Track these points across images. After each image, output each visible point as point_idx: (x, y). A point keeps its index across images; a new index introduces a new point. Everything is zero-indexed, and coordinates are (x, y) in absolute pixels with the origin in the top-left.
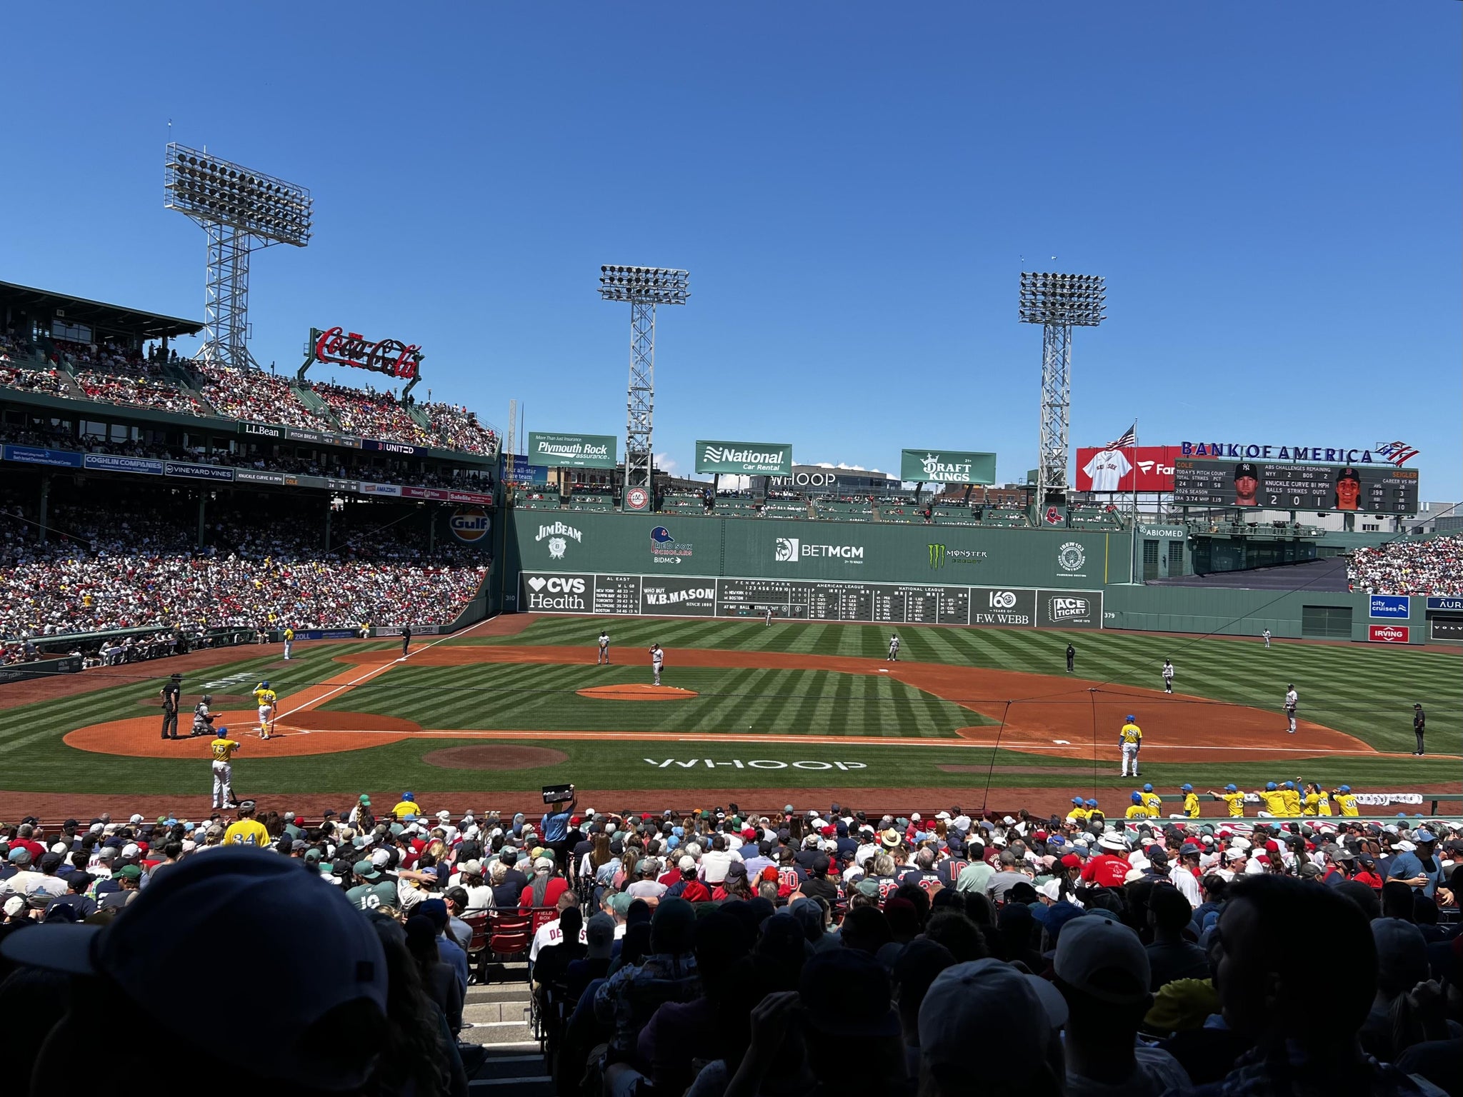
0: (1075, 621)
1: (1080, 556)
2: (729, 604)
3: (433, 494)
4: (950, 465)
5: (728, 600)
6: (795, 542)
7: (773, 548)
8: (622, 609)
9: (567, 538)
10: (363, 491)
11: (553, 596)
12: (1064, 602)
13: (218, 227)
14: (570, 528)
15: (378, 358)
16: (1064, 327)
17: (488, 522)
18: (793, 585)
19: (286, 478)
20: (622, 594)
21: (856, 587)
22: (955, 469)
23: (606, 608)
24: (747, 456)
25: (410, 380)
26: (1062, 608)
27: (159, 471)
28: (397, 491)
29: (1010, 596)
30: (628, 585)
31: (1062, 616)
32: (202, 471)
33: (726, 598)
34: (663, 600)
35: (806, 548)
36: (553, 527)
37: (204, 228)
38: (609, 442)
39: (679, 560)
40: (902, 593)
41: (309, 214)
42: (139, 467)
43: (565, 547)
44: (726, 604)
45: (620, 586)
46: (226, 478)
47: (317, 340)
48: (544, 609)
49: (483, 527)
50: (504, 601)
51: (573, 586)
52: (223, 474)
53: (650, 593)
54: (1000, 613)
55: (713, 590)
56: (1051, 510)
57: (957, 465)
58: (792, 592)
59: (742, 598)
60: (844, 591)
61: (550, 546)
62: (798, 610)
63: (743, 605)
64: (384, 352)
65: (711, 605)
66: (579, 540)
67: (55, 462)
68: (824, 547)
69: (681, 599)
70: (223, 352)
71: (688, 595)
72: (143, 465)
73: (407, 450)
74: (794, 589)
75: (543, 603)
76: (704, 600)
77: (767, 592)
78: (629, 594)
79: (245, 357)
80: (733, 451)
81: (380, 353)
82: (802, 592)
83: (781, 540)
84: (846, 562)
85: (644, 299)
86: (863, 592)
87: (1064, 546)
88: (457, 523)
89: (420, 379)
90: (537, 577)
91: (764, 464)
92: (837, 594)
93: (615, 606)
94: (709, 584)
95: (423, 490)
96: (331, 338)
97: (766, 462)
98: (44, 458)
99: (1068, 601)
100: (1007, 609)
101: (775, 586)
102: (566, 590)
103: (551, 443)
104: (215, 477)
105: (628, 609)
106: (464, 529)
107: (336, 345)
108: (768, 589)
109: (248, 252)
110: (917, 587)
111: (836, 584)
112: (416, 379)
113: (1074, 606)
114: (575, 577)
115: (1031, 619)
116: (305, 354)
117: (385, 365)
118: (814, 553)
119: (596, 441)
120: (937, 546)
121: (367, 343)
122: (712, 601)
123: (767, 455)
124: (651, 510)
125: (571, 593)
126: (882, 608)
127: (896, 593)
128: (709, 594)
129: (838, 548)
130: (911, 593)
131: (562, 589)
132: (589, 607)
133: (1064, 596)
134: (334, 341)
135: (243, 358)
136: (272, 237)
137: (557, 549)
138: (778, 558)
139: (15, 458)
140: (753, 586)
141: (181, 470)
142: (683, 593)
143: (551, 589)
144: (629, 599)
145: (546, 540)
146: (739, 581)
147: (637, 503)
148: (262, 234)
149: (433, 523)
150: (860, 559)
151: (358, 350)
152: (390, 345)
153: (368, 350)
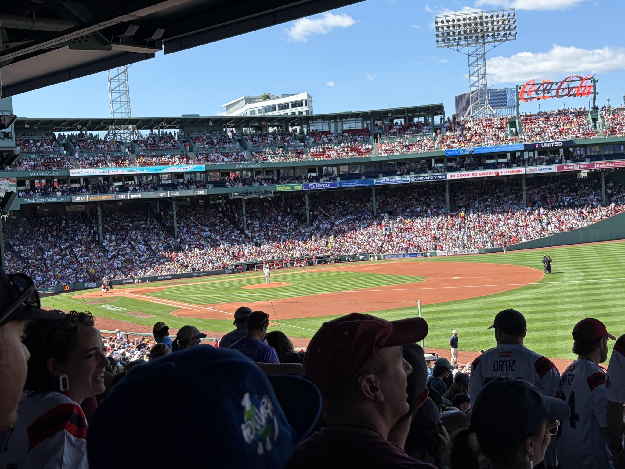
10: (527, 173)
15: (564, 89)
27: (408, 181)
32: (429, 178)
37: (458, 51)
46: (443, 179)
47: (520, 91)
52: (441, 177)
64: (568, 84)
67: (361, 185)
72: (400, 179)
81: (565, 85)
89: (598, 94)
96: (528, 87)
98: (356, 184)
104: (436, 179)
107: (531, 90)
109: (484, 54)
112: (595, 93)
117: (569, 92)
121: (552, 83)
134: (530, 89)
136: (496, 42)
139: (343, 186)
148: (488, 42)
151: (548, 88)
152: (571, 79)
153: (555, 87)
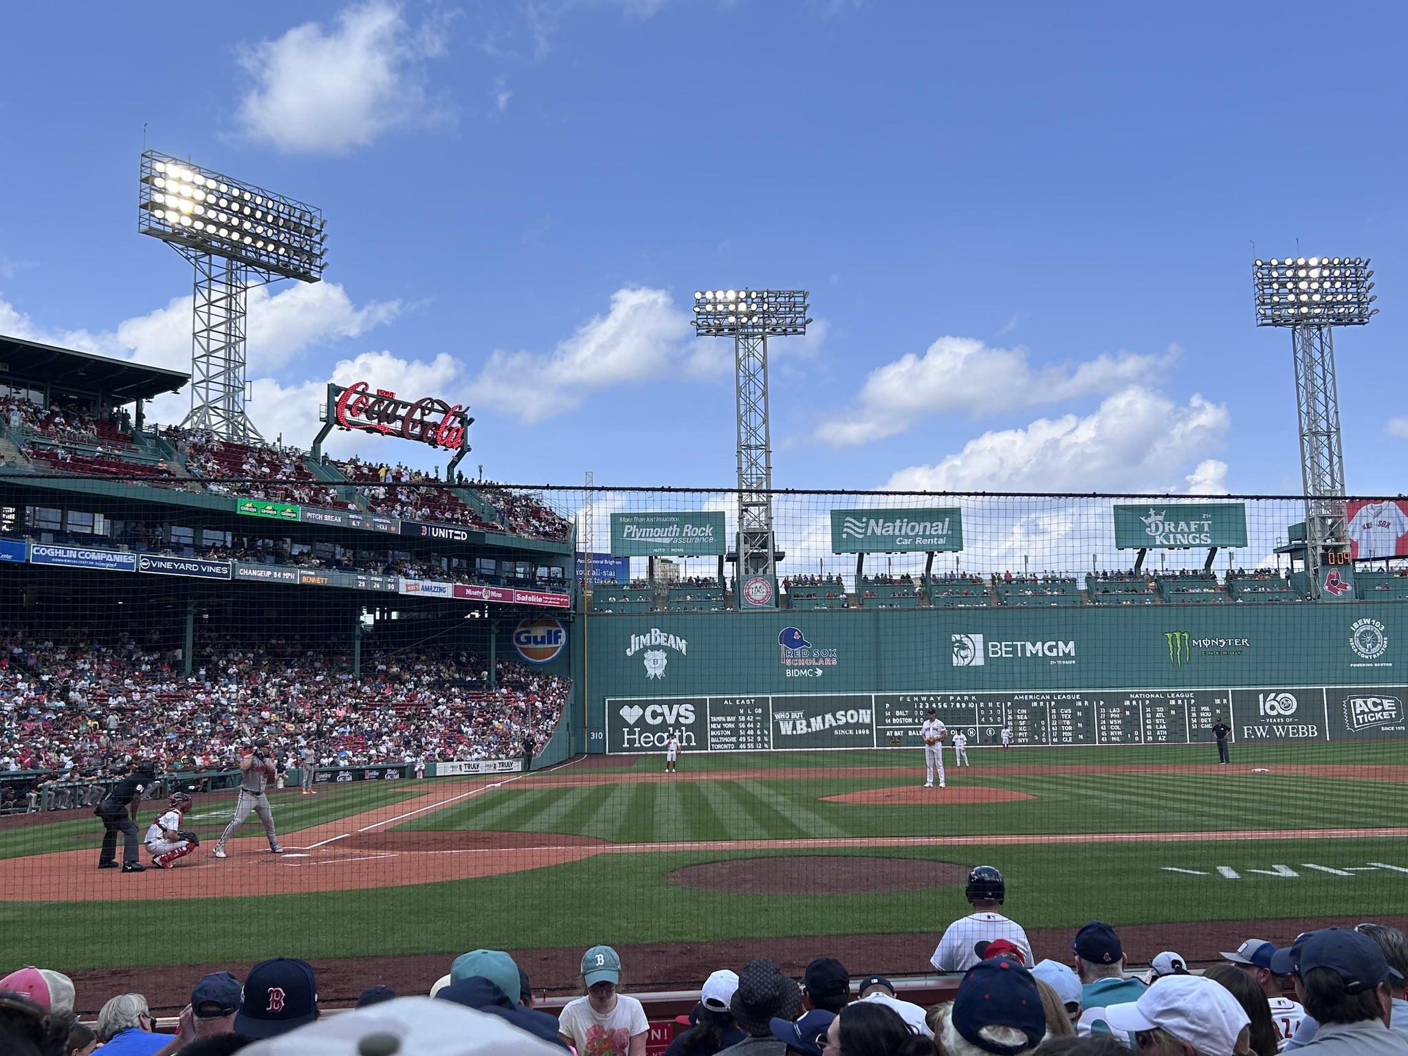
0: (1383, 729)
1: (1380, 637)
2: (893, 730)
3: (493, 594)
4: (1182, 523)
5: (892, 724)
6: (978, 638)
7: (948, 650)
8: (746, 742)
9: (669, 651)
10: (402, 591)
11: (653, 729)
12: (1365, 702)
13: (206, 259)
14: (671, 636)
15: (414, 421)
16: (1319, 329)
17: (563, 634)
18: (980, 698)
19: (301, 576)
20: (746, 722)
21: (1069, 697)
22: (1189, 527)
23: (726, 743)
24: (901, 527)
25: (453, 452)
26: (1363, 712)
27: (130, 566)
28: (447, 590)
29: (1287, 699)
30: (753, 711)
31: (1364, 722)
32: (189, 567)
33: (888, 721)
34: (802, 728)
35: (993, 646)
36: (648, 635)
37: (188, 259)
38: (717, 519)
39: (819, 672)
40: (1134, 703)
41: (322, 240)
42: (104, 561)
43: (665, 662)
44: (889, 730)
45: (742, 712)
46: (222, 575)
47: (337, 399)
48: (642, 749)
49: (556, 642)
50: (590, 741)
51: (679, 715)
52: (217, 570)
53: (784, 720)
54: (1277, 724)
55: (869, 712)
56: (1331, 576)
57: (1192, 523)
58: (980, 708)
59: (910, 720)
60: (1053, 703)
61: (645, 662)
62: (990, 733)
63: (912, 730)
64: (423, 414)
65: (868, 732)
66: (684, 651)
68: (1019, 643)
69: (827, 726)
70: (215, 420)
71: (836, 719)
72: (109, 558)
73: (460, 535)
74: (982, 705)
75: (641, 740)
76: (859, 726)
77: (945, 710)
78: (755, 722)
79: (244, 426)
80: (881, 521)
81: (417, 415)
82: (995, 708)
83: (958, 637)
84: (1052, 662)
85: (751, 330)
86: (1080, 704)
87: (1355, 625)
88: (522, 638)
89: (469, 450)
90: (631, 705)
91: (924, 536)
92: (1044, 709)
93: (738, 739)
94: (863, 703)
95: (481, 590)
96: (353, 398)
97: (928, 533)
99: (1370, 702)
100: (1285, 717)
101: (955, 701)
102: (671, 720)
103: (639, 525)
104: (206, 573)
105: (755, 742)
106: (532, 646)
107: (361, 405)
108: (945, 706)
109: (245, 290)
110: (1155, 693)
111: (1041, 694)
112: (464, 450)
113: (1380, 708)
114: (680, 702)
115: (1321, 730)
116: (321, 419)
117: (424, 431)
118: (1006, 652)
119: (699, 519)
120: (1178, 635)
121: (400, 402)
122: (869, 726)
123: (928, 524)
124: (777, 606)
125: (677, 725)
126: (1108, 725)
127: (1127, 703)
128: (865, 716)
129: (1039, 644)
130: (1147, 702)
131: (664, 719)
132: (702, 743)
133: (1365, 694)
134: (358, 402)
135: (242, 428)
136: (276, 269)
137: (655, 665)
138: (956, 661)
140: (924, 702)
141: (161, 564)
142: (828, 717)
143: (649, 720)
144: (755, 729)
145: (640, 655)
146: (905, 697)
147: (759, 597)
148: (262, 265)
149: (493, 637)
150: (1073, 658)
151: (389, 411)
152: (429, 406)
153: (402, 412)
